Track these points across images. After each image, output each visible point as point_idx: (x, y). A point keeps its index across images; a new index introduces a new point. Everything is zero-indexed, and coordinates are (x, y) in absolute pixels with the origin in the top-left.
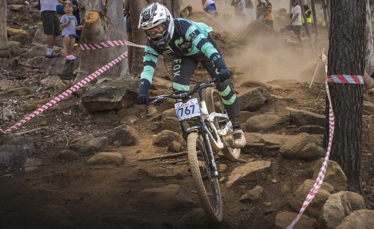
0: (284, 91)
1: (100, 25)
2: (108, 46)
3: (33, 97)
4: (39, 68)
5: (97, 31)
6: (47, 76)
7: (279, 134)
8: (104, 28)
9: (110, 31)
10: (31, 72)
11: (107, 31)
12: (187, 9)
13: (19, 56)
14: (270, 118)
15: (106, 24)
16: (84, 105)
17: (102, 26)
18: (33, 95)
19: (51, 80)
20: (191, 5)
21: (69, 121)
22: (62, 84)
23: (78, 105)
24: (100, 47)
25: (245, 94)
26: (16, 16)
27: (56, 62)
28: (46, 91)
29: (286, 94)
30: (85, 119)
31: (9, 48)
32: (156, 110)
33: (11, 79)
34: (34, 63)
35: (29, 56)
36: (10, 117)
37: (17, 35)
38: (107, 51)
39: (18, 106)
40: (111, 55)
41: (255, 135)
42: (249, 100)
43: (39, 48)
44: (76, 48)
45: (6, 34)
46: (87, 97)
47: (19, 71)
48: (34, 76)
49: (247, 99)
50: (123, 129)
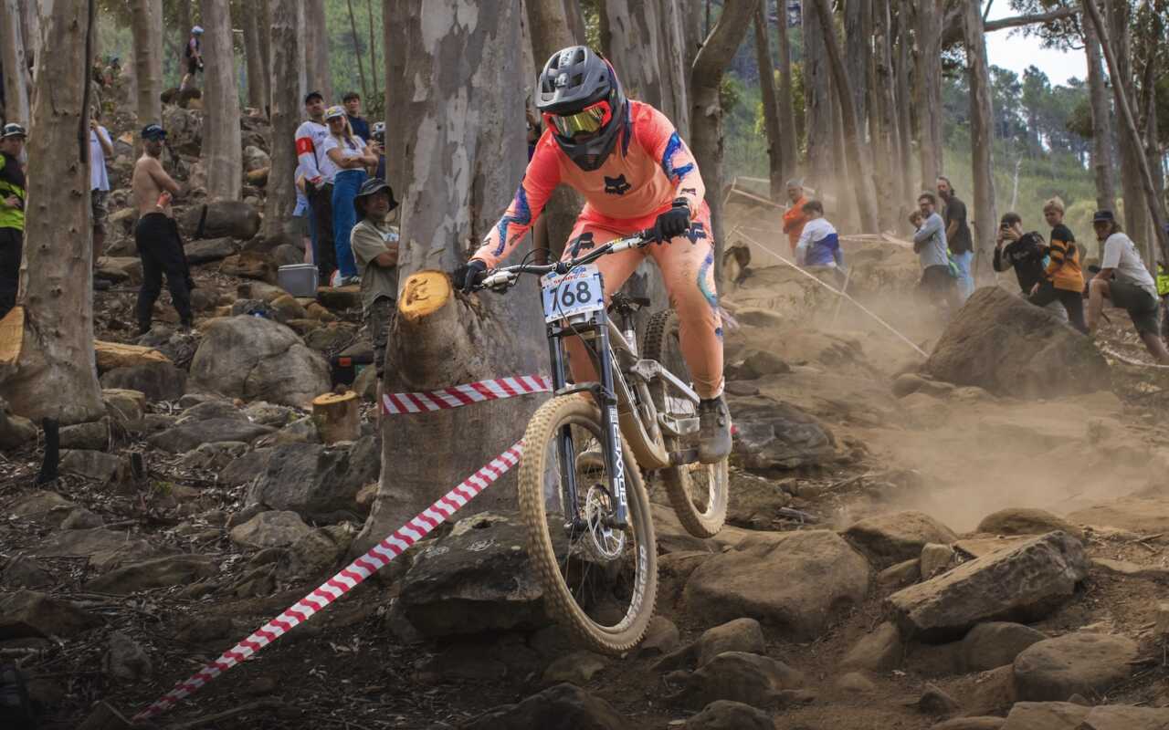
0: (1140, 544)
1: (452, 319)
2: (483, 398)
3: (211, 590)
4: (219, 485)
5: (443, 345)
6: (251, 514)
7: (1143, 705)
8: (470, 331)
9: (492, 341)
10: (191, 498)
11: (481, 341)
12: (732, 257)
13: (144, 444)
14: (1104, 647)
15: (475, 318)
16: (407, 616)
17: (463, 324)
18: (210, 582)
19: (268, 526)
20: (744, 242)
21: (356, 676)
22: (319, 540)
23: (385, 615)
24: (454, 402)
25: (1003, 561)
26: (116, 296)
27: (283, 462)
28: (260, 568)
29: (1149, 553)
30: (413, 667)
31: (105, 414)
32: (674, 626)
33: (124, 528)
34: (199, 467)
35: (180, 441)
36: (137, 667)
37: (129, 366)
38: (483, 415)
39: (162, 626)
40: (498, 430)
41: (1057, 708)
42: (1017, 579)
43: (211, 413)
44: (349, 407)
45: (93, 364)
46: (421, 585)
47: (150, 497)
48: (205, 514)
49: (1010, 577)
50: (562, 699)
